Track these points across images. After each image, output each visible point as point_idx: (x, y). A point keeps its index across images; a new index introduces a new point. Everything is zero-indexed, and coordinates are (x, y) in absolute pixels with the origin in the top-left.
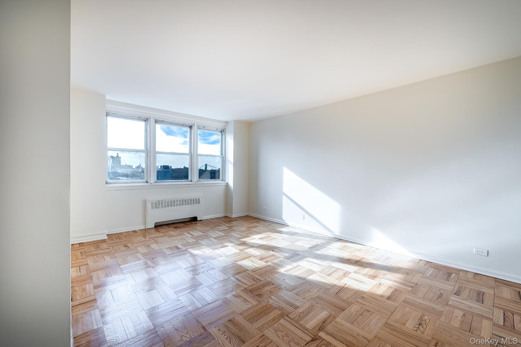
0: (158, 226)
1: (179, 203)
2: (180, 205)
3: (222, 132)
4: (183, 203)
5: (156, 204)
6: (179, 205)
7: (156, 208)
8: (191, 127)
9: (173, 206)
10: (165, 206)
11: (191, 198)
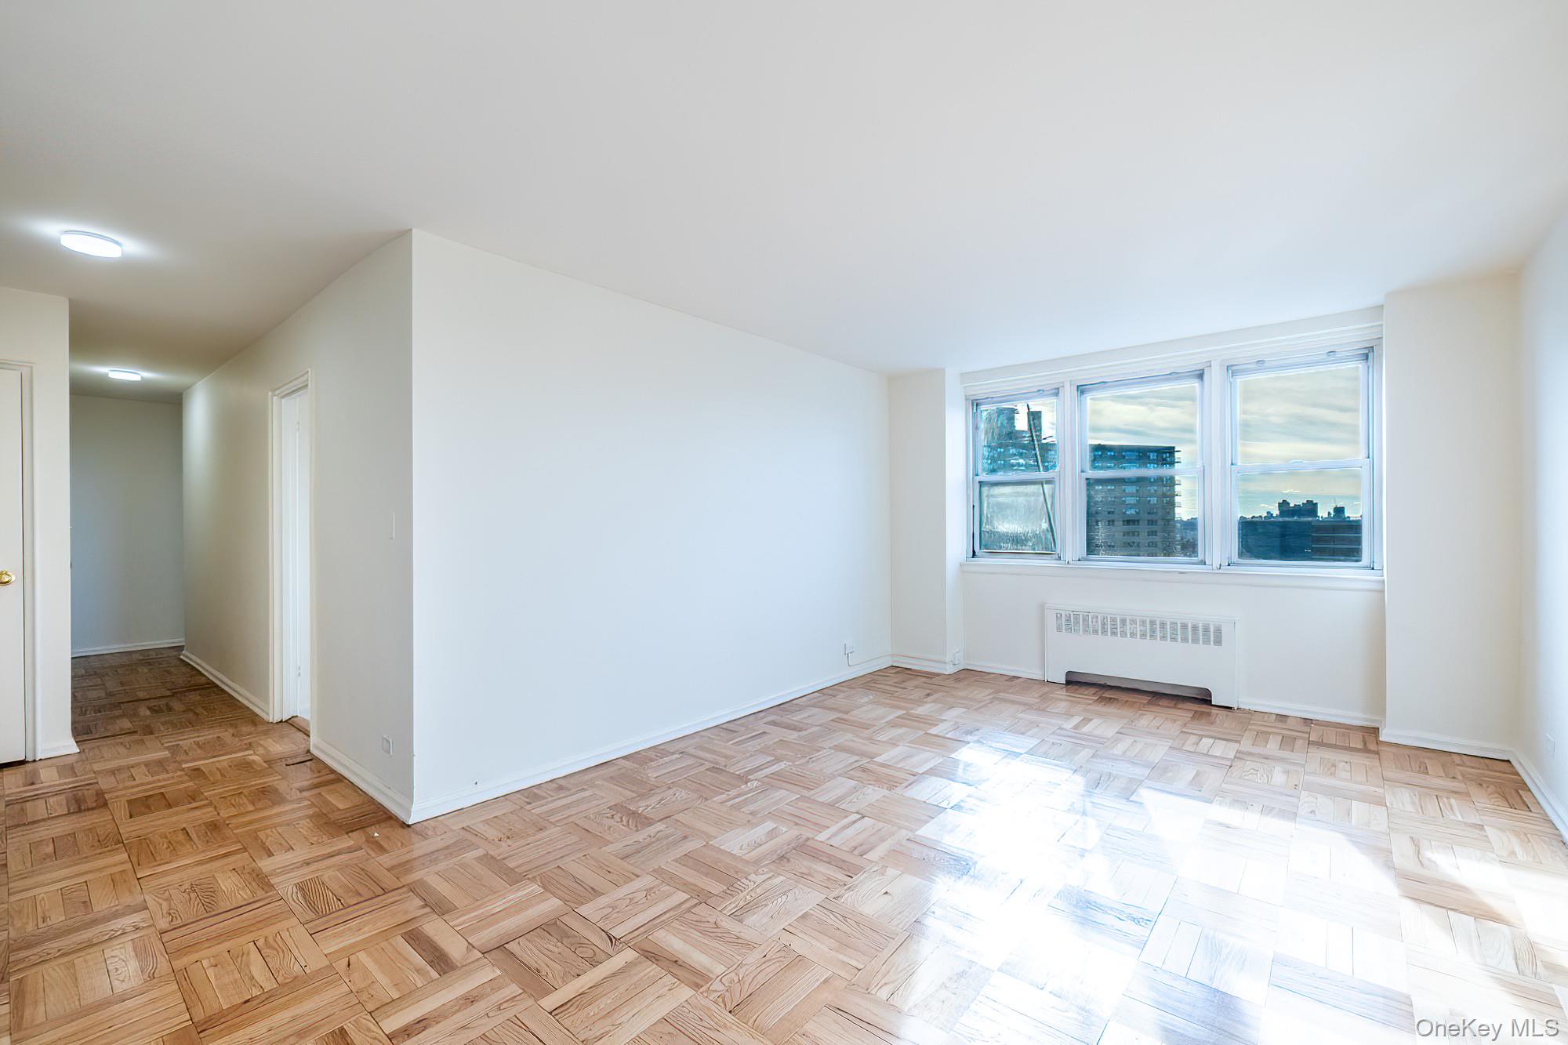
0: (1074, 681)
1: (1141, 631)
2: (1143, 635)
3: (1367, 359)
4: (1153, 631)
5: (1068, 620)
6: (1138, 637)
7: (1069, 629)
8: (1201, 376)
9: (1121, 636)
10: (1096, 632)
11: (1185, 621)
